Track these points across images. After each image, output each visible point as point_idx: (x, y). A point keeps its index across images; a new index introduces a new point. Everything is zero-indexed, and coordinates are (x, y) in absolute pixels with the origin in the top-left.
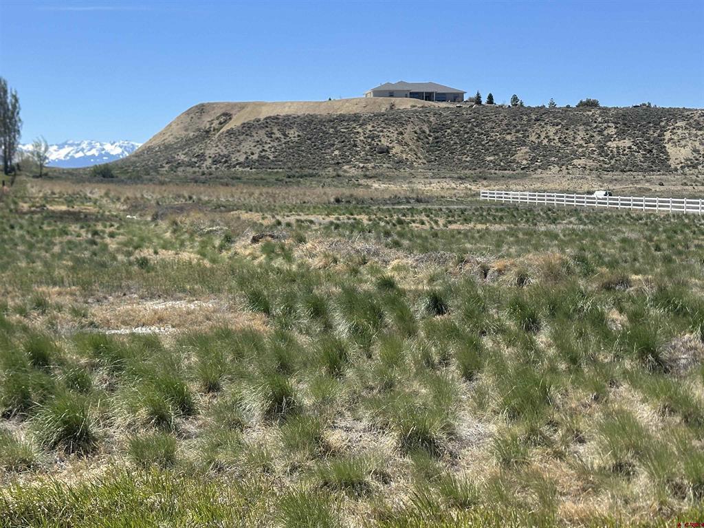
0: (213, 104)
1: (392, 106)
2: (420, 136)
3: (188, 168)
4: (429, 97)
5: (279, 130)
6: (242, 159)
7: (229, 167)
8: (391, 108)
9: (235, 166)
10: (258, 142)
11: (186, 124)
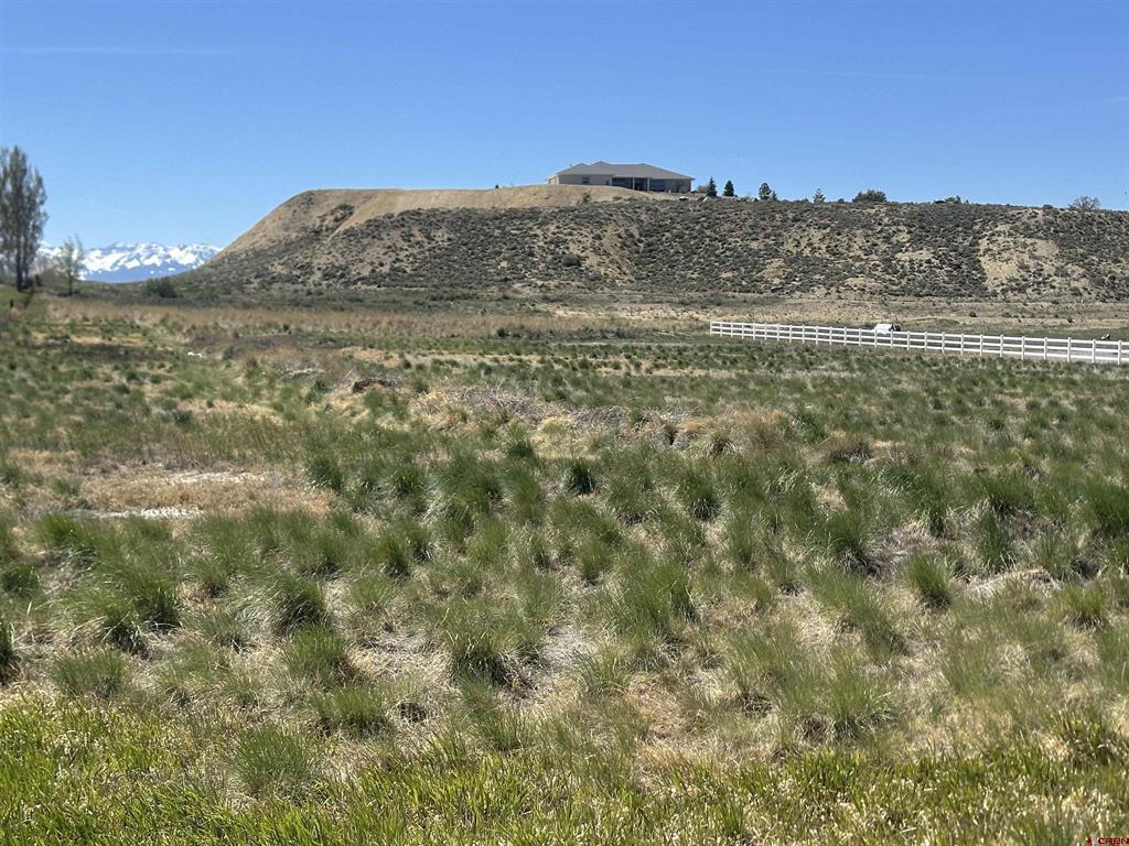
0: (326, 191)
1: (586, 198)
2: (626, 242)
3: (288, 284)
4: (640, 184)
5: (420, 230)
6: (366, 272)
7: (347, 284)
8: (585, 201)
9: (355, 283)
10: (390, 247)
11: (287, 221)
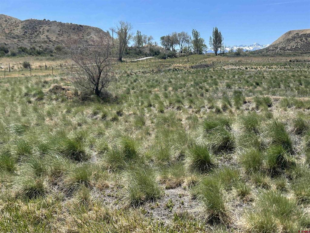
11: (284, 38)
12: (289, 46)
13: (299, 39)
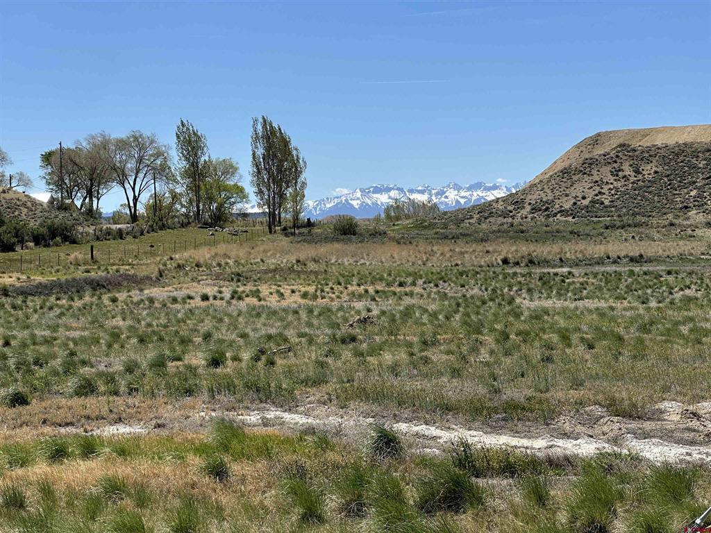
0: (611, 132)
5: (631, 166)
6: (567, 206)
7: (548, 216)
9: (555, 215)
10: (597, 182)
12: (567, 195)
13: (609, 168)
